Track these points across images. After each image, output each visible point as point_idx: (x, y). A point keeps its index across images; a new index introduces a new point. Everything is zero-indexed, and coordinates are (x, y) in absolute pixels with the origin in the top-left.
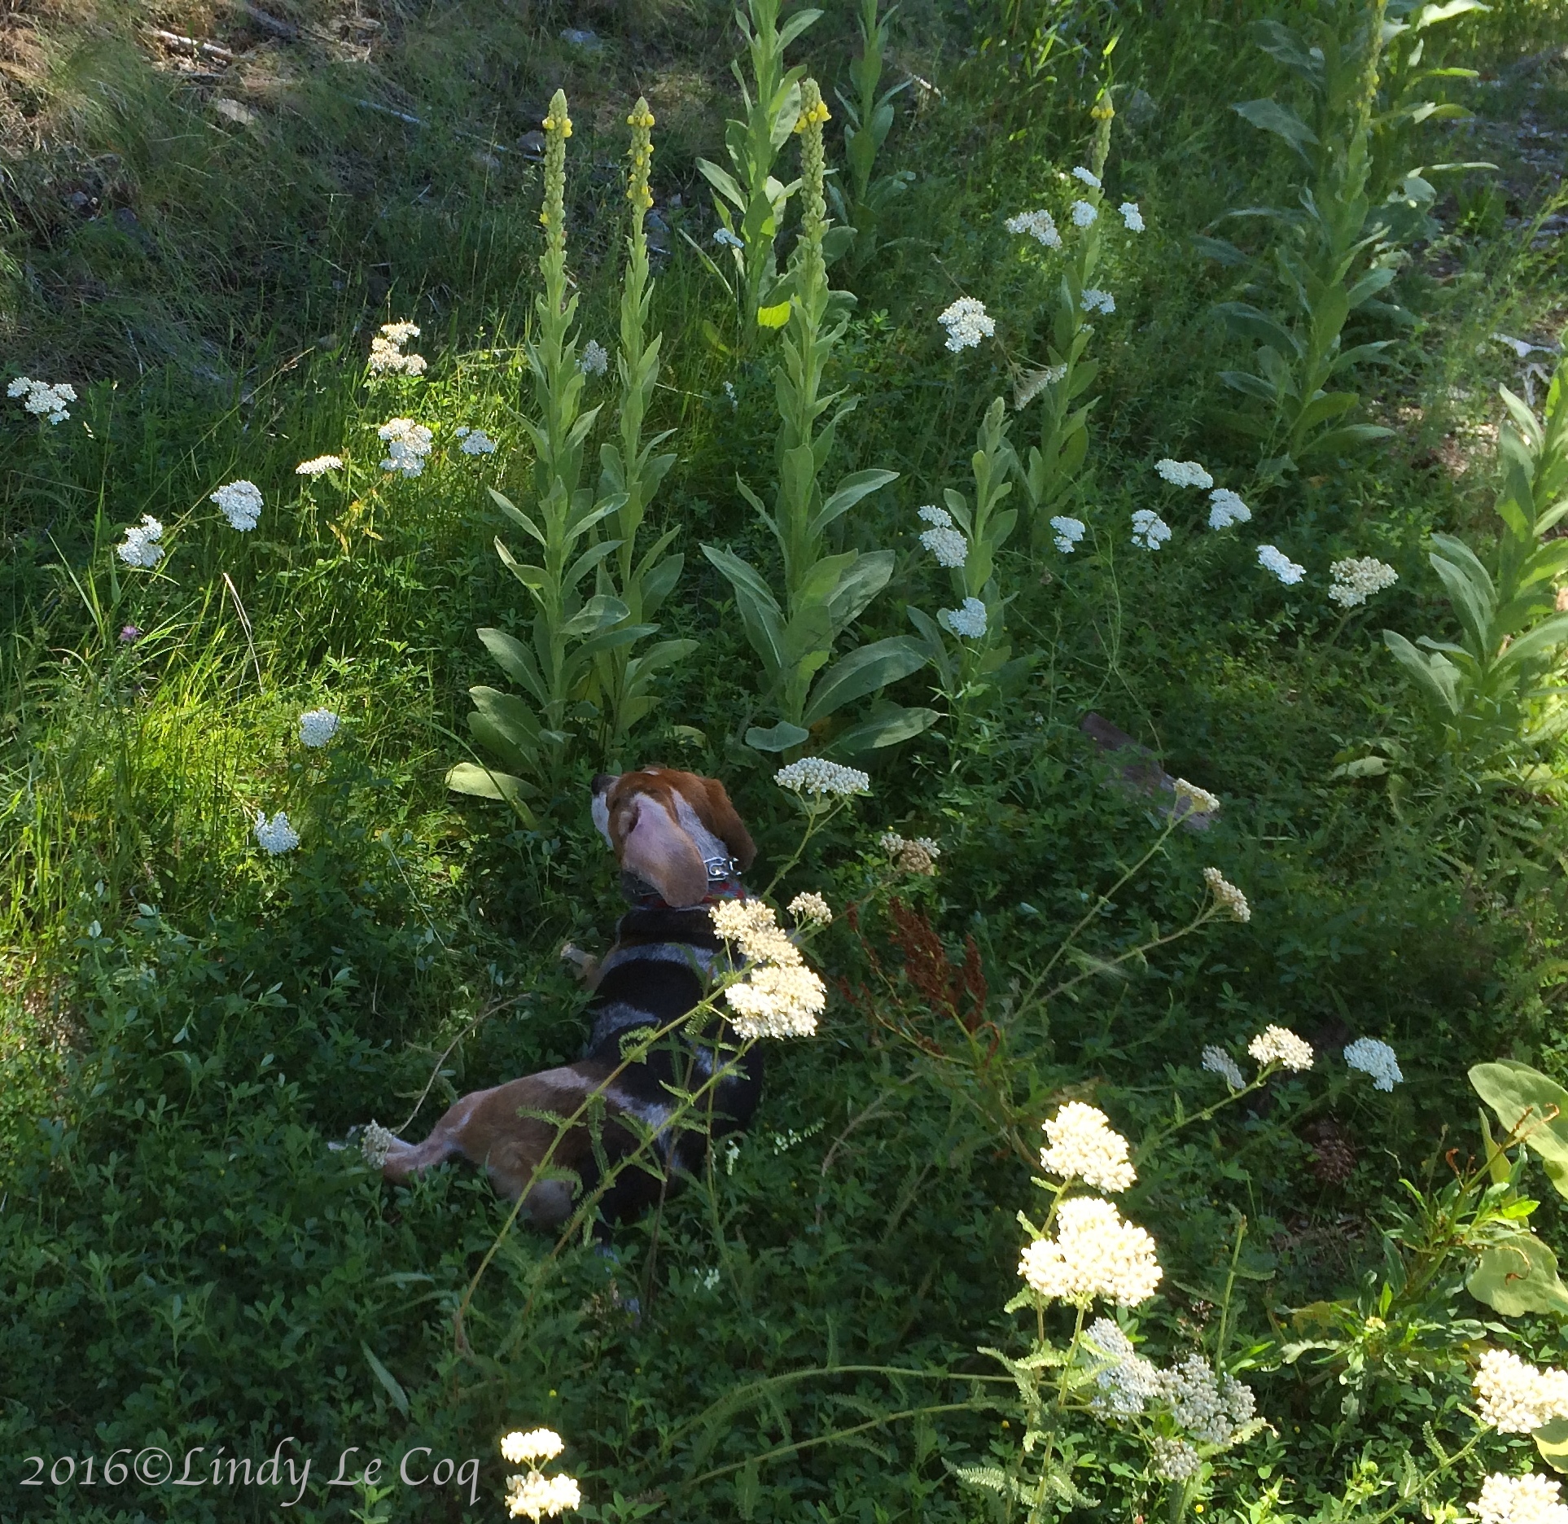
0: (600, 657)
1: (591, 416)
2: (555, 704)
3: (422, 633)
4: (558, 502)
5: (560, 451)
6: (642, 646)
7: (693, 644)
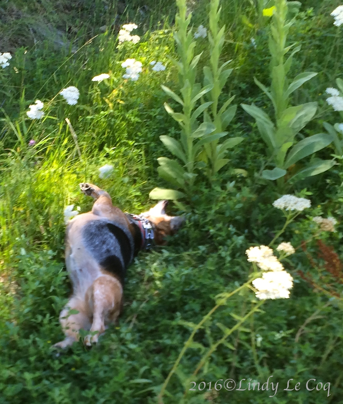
0: (206, 145)
1: (198, 57)
2: (190, 164)
3: (140, 137)
4: (187, 89)
5: (187, 70)
6: (222, 140)
7: (241, 139)
